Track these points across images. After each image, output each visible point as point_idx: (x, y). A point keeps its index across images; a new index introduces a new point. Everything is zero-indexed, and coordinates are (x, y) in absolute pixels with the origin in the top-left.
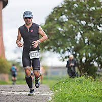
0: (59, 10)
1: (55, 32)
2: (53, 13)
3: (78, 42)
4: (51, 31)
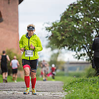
0: (74, 7)
1: (70, 29)
2: (68, 10)
3: (93, 40)
4: (66, 28)
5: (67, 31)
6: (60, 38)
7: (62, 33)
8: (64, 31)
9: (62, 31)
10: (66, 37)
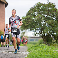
0: (33, 9)
1: (31, 20)
2: (30, 11)
3: (43, 25)
5: (29, 21)
6: (26, 25)
7: (27, 22)
8: (28, 21)
9: (27, 21)
10: (29, 24)
